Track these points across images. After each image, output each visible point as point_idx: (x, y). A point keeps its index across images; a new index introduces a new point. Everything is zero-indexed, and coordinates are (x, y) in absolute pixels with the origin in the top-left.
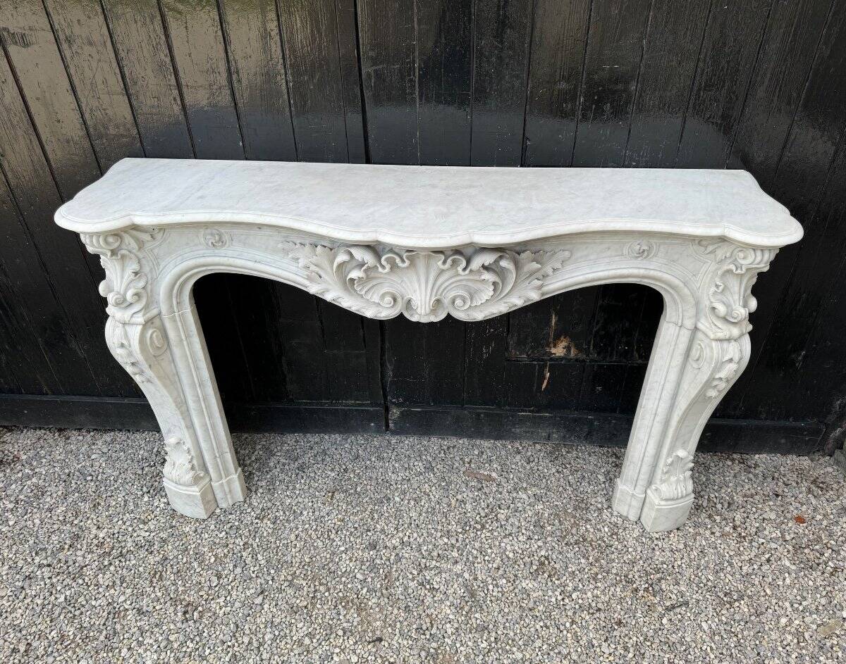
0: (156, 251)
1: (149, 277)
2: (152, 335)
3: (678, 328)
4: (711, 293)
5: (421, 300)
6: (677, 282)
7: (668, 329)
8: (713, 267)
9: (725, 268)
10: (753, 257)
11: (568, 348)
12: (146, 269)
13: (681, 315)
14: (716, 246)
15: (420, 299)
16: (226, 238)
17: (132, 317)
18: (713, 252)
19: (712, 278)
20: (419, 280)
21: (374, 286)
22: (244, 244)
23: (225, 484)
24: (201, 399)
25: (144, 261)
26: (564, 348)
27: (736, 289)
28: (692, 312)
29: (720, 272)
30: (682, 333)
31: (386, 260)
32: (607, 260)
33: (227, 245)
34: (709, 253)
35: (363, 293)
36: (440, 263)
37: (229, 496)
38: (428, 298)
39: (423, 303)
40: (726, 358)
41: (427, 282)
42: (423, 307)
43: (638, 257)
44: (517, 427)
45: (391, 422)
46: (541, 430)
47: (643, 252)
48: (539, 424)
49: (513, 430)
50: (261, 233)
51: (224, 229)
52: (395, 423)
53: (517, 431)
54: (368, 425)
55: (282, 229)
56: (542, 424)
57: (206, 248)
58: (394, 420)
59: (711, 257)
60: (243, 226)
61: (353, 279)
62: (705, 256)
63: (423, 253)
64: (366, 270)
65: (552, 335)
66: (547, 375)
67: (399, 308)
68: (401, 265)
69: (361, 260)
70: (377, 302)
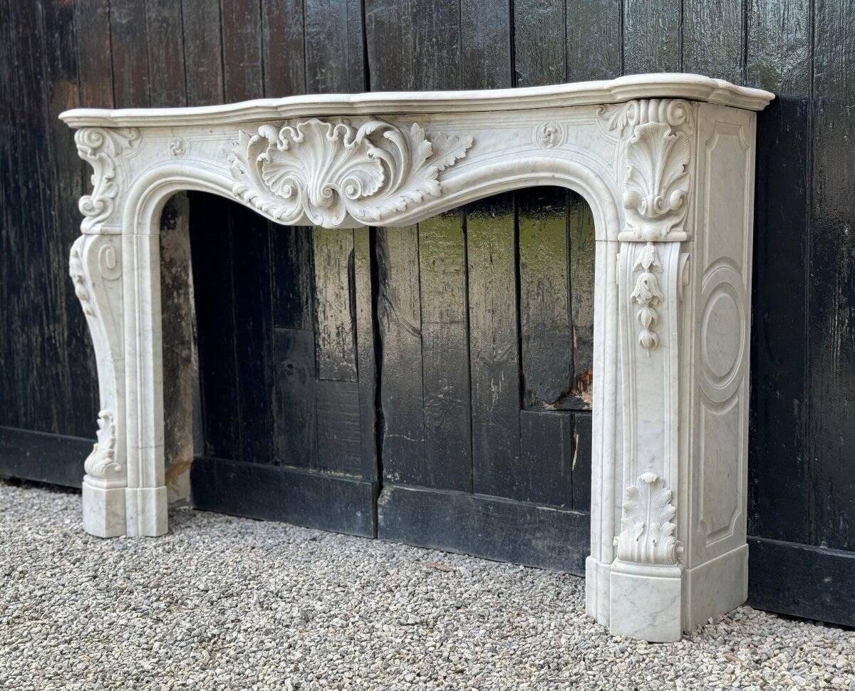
0: (132, 161)
1: (121, 189)
2: (104, 252)
4: (625, 183)
6: (586, 171)
10: (637, 111)
12: (120, 179)
13: (603, 222)
16: (187, 145)
18: (616, 126)
19: (623, 162)
20: (315, 164)
22: (200, 152)
23: (139, 494)
25: (119, 171)
29: (626, 151)
31: (283, 134)
32: (517, 150)
33: (186, 153)
34: (613, 129)
36: (328, 134)
37: (140, 518)
40: (636, 265)
43: (547, 143)
44: (538, 535)
45: (380, 510)
46: (572, 546)
47: (549, 135)
48: (568, 531)
49: (534, 542)
50: (212, 137)
51: (186, 136)
52: (384, 514)
53: (539, 544)
54: (355, 514)
55: (227, 129)
56: (571, 534)
57: (170, 158)
58: (383, 508)
59: (617, 133)
60: (200, 130)
61: (260, 163)
62: (612, 133)
63: (313, 121)
64: (271, 152)
65: (576, 364)
66: (577, 440)
67: (300, 203)
68: (295, 139)
69: (263, 135)
70: (281, 194)
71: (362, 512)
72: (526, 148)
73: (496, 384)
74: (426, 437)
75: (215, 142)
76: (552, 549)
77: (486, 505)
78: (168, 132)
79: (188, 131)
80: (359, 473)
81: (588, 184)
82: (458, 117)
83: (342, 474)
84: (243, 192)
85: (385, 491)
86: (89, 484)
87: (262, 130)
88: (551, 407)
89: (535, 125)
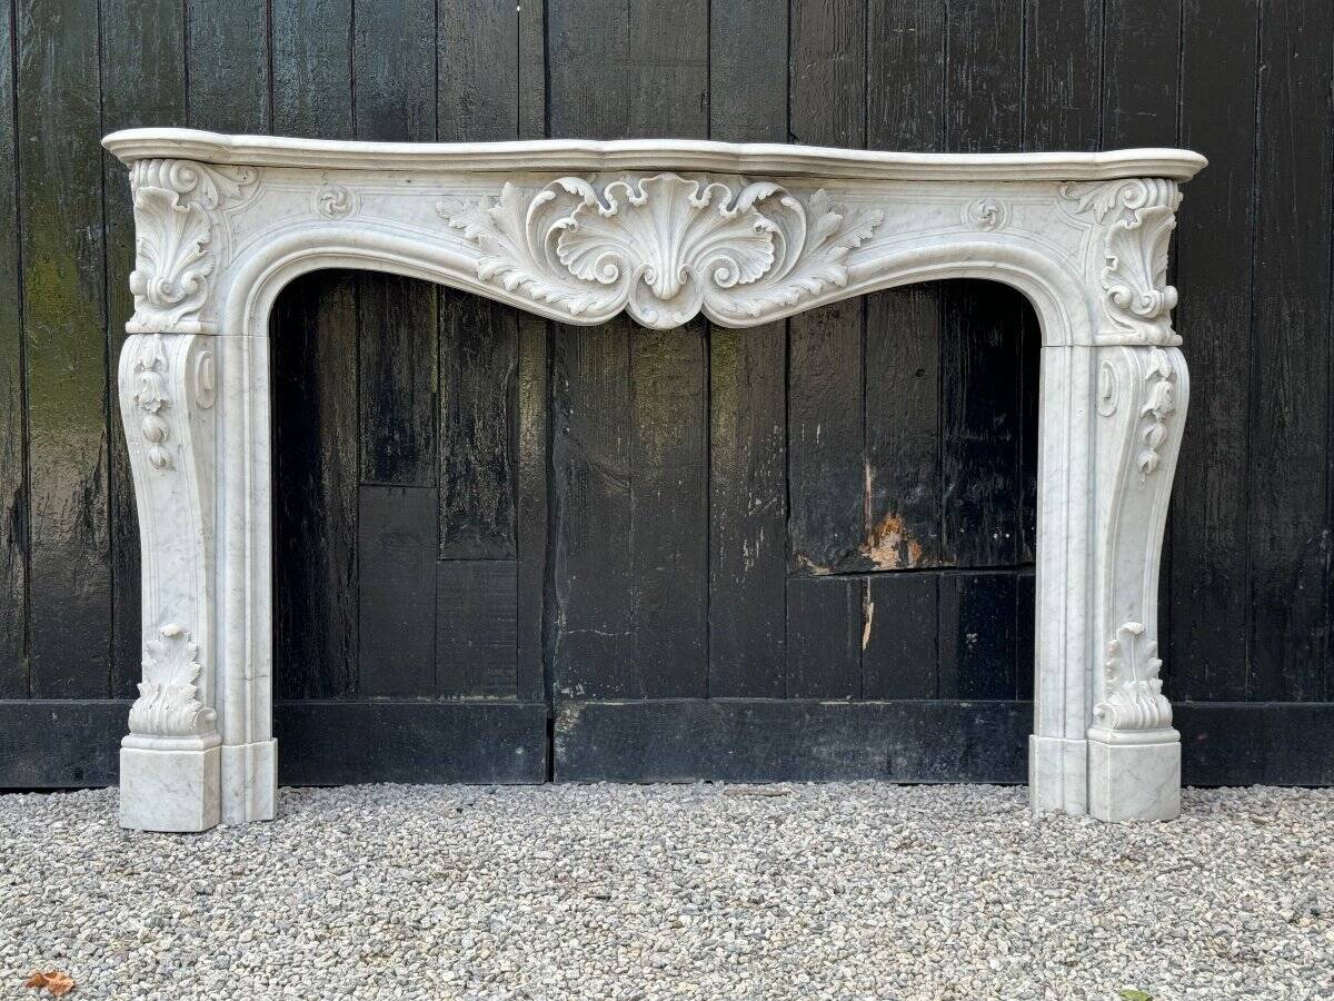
0: (238, 219)
1: (218, 263)
2: (202, 361)
3: (1068, 349)
4: (1103, 276)
5: (663, 264)
6: (1048, 261)
7: (1054, 360)
8: (1097, 231)
9: (1112, 227)
10: (1145, 191)
11: (902, 548)
12: (217, 247)
13: (1067, 324)
14: (1091, 195)
15: (660, 262)
16: (354, 200)
17: (179, 320)
18: (1089, 207)
19: (1098, 251)
20: (658, 236)
21: (587, 252)
22: (380, 211)
23: (249, 753)
24: (248, 526)
25: (217, 231)
26: (894, 548)
27: (1139, 266)
28: (1081, 314)
29: (1108, 238)
30: (1076, 358)
31: (613, 191)
32: (939, 231)
33: (353, 211)
34: (1084, 211)
35: (569, 263)
36: (693, 196)
37: (249, 792)
38: (674, 260)
39: (667, 267)
40: (1150, 372)
41: (671, 237)
42: (667, 276)
43: (983, 225)
44: (822, 740)
45: (558, 741)
46: (871, 746)
47: (990, 215)
48: (866, 729)
49: (815, 750)
50: (409, 190)
51: (352, 185)
52: (568, 745)
53: (824, 752)
54: (512, 752)
55: (443, 179)
56: (871, 731)
57: (317, 218)
58: (566, 736)
59: (1089, 216)
60: (385, 178)
61: (559, 231)
62: (1077, 217)
63: (668, 177)
64: (578, 216)
65: (869, 512)
66: (870, 609)
67: (626, 290)
68: (633, 199)
69: (573, 192)
70: (591, 278)
71: (526, 748)
72: (954, 229)
73: (751, 545)
74: (632, 628)
75: (421, 197)
76: (840, 755)
77: (741, 710)
78: (318, 177)
79: (360, 178)
80: (510, 692)
81: (1045, 277)
82: (859, 185)
83: (481, 698)
84: (502, 273)
85: (568, 712)
86: (151, 748)
87: (570, 184)
88: (826, 571)
89: (966, 201)
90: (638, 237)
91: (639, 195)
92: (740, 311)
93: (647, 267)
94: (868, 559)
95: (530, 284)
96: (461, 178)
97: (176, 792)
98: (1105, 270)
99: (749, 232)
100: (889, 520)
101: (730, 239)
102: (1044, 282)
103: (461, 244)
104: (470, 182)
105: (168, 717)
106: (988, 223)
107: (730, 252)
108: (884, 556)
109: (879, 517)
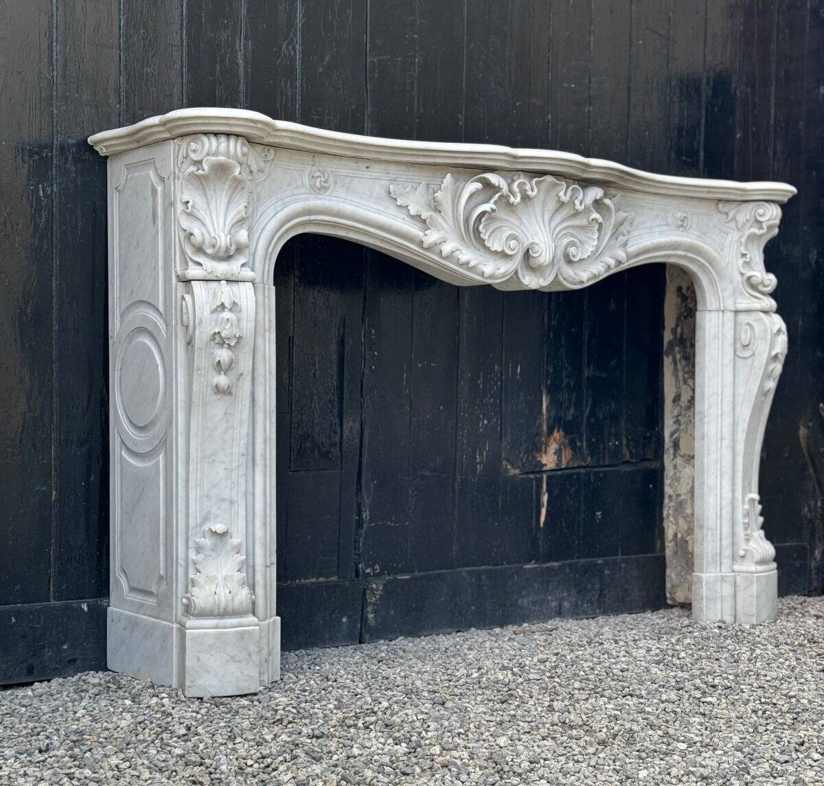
3: (721, 313)
4: (740, 265)
5: (545, 242)
7: (710, 320)
8: (736, 235)
9: (747, 232)
10: (771, 210)
11: (558, 453)
13: (721, 296)
14: (736, 210)
18: (734, 219)
19: (737, 249)
20: (538, 222)
22: (348, 189)
23: (271, 627)
29: (743, 240)
30: (726, 319)
31: (519, 185)
32: (658, 229)
33: (330, 190)
34: (730, 221)
35: (486, 237)
36: (562, 194)
40: (776, 329)
43: (679, 227)
44: (524, 593)
45: (369, 609)
46: (550, 595)
48: (548, 583)
49: (520, 601)
50: (367, 174)
51: (330, 166)
52: (375, 612)
53: (524, 602)
54: (340, 621)
55: (392, 168)
56: (551, 584)
57: (308, 192)
58: (374, 604)
59: (732, 225)
60: (352, 164)
61: (484, 213)
62: (727, 225)
63: (549, 179)
64: (495, 203)
65: (545, 428)
66: (545, 498)
67: (518, 261)
68: (529, 193)
69: (497, 184)
70: (499, 249)
71: (349, 617)
72: (665, 228)
73: (481, 454)
74: (410, 520)
75: (373, 180)
76: (534, 603)
77: (479, 574)
78: (308, 159)
79: (336, 161)
80: (334, 574)
81: (711, 264)
83: (314, 580)
84: (440, 243)
85: (374, 586)
86: (217, 627)
87: (493, 178)
88: (517, 471)
89: (671, 210)
90: (524, 220)
91: (532, 190)
92: (577, 279)
93: (532, 244)
94: (540, 462)
95: (458, 253)
96: (403, 168)
97: (240, 661)
98: (741, 261)
99: (584, 222)
100: (556, 434)
101: (572, 227)
102: (710, 267)
103: (404, 219)
104: (408, 171)
105: (233, 600)
106: (682, 226)
107: (572, 235)
108: (549, 460)
109: (550, 433)
